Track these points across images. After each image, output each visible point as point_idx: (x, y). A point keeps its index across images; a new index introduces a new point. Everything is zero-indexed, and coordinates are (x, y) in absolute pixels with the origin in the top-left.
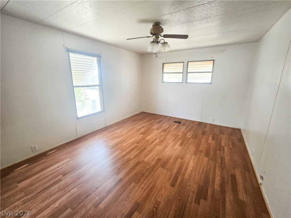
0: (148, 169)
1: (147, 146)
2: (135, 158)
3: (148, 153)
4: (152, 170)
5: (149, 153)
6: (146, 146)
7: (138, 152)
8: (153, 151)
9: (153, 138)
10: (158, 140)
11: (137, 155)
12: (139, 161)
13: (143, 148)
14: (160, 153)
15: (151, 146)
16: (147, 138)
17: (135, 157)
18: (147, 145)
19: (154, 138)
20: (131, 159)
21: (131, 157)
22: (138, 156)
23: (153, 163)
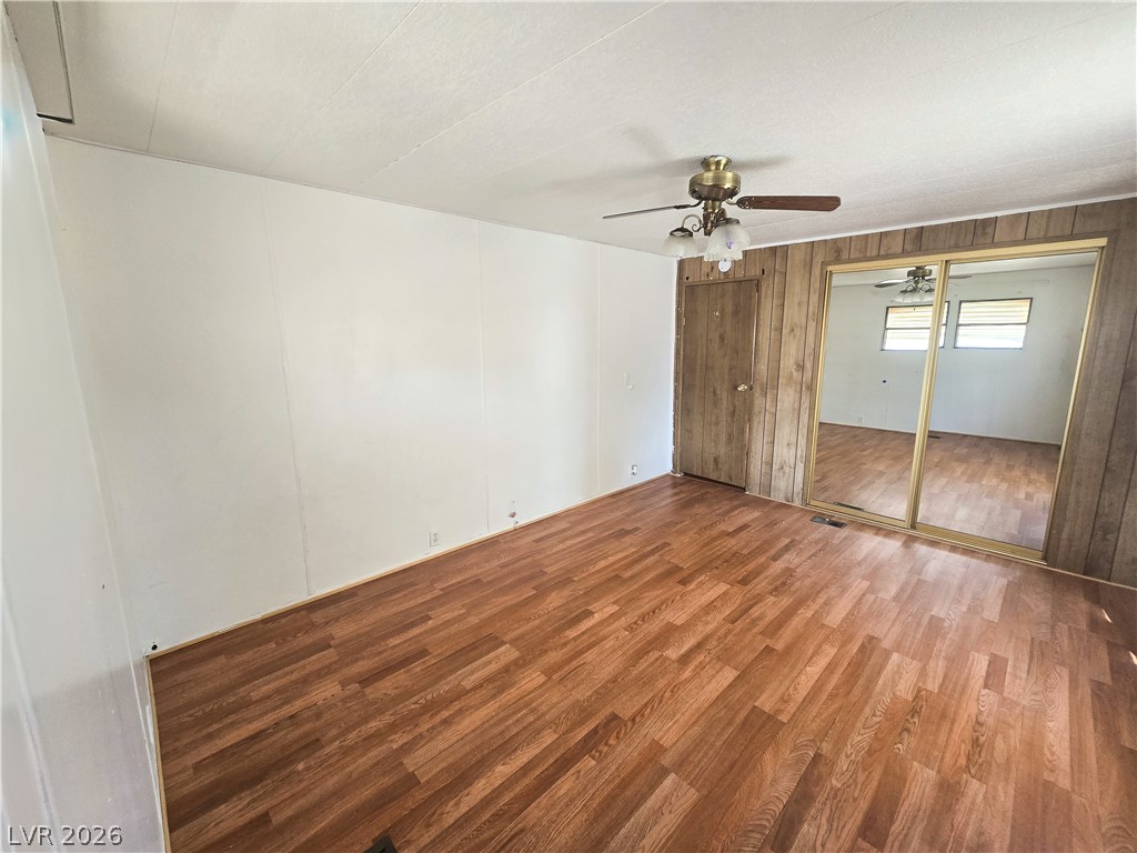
0: (717, 568)
1: (723, 631)
2: (758, 594)
3: (718, 604)
4: (705, 566)
5: (715, 604)
6: (729, 631)
7: (755, 612)
8: (700, 606)
9: (696, 674)
10: (673, 653)
11: (756, 603)
12: (745, 585)
13: (739, 625)
14: (678, 597)
15: (709, 628)
16: (729, 675)
17: (759, 599)
18: (726, 635)
19: (687, 674)
20: (770, 593)
21: (772, 599)
22: (749, 600)
23: (703, 577)
